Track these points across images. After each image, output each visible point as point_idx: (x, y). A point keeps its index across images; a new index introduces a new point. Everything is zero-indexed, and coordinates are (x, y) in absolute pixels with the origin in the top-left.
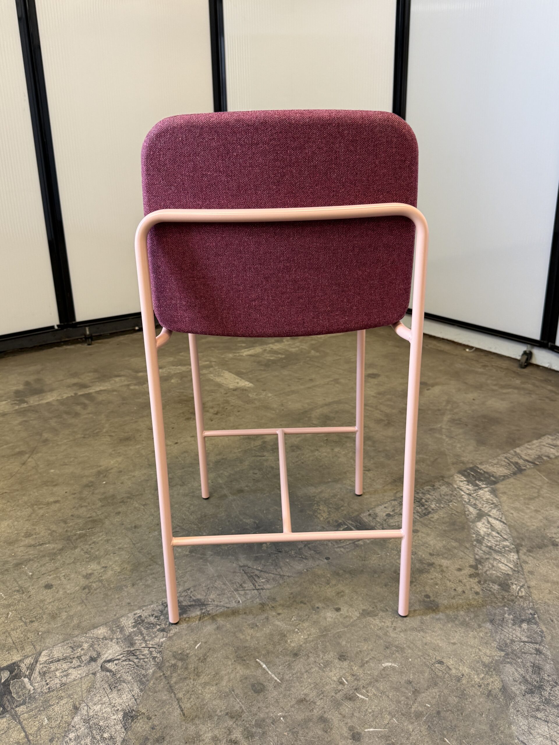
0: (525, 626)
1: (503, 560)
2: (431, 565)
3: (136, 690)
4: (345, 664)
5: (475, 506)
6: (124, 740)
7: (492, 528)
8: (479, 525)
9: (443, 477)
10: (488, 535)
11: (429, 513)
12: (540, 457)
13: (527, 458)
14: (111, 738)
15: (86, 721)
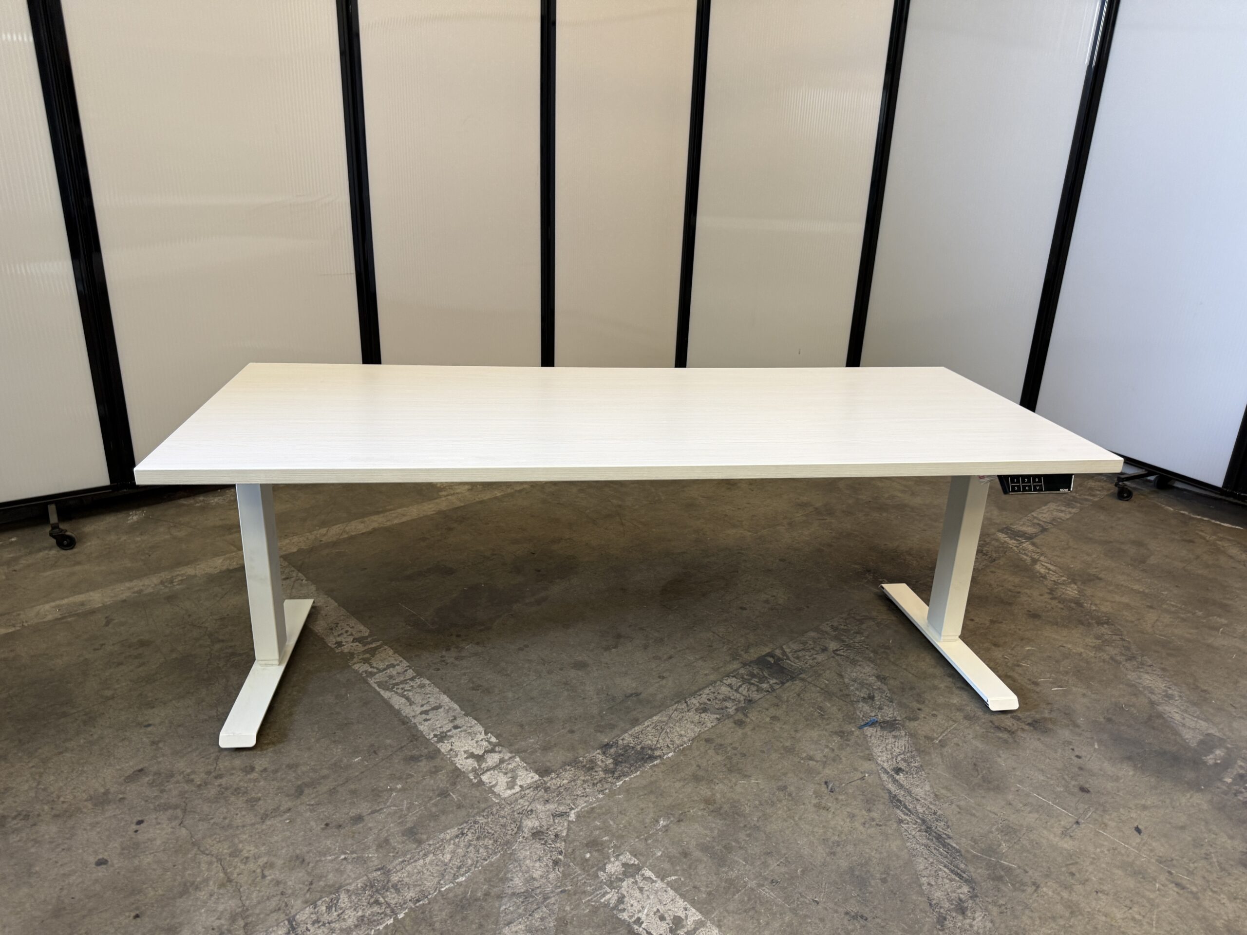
0: (1105, 626)
1: (1068, 589)
2: (1019, 592)
3: (872, 665)
4: (1001, 649)
5: (1025, 554)
6: (889, 690)
7: (1049, 569)
8: (1038, 567)
9: (988, 534)
10: (1048, 573)
11: (994, 560)
12: (1054, 520)
13: (1044, 520)
14: (879, 689)
15: (855, 681)
